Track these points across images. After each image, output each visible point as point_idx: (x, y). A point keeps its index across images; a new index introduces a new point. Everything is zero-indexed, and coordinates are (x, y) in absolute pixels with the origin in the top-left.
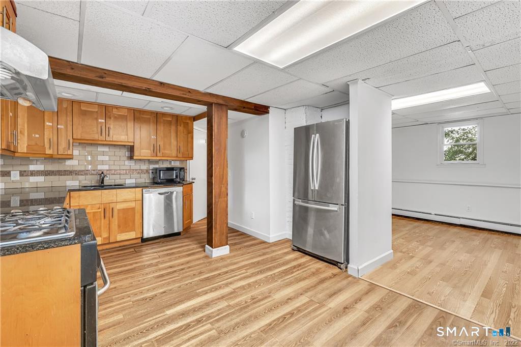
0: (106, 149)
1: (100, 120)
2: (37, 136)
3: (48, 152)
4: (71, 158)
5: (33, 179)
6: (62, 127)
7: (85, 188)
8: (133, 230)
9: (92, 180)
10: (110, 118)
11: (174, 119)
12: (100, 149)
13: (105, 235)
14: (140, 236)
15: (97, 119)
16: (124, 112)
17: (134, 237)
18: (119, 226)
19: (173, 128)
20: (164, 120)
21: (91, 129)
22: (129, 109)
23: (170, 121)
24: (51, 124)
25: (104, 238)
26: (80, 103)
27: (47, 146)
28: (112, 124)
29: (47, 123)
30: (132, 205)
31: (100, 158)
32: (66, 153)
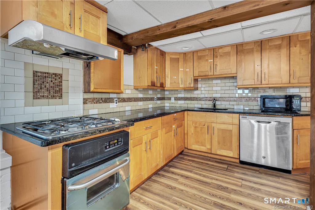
0: (219, 81)
1: (209, 61)
2: (175, 77)
3: (182, 86)
4: (197, 89)
6: (188, 70)
7: (202, 110)
8: (230, 149)
9: (208, 105)
10: (217, 57)
11: (285, 43)
12: (215, 82)
14: (237, 157)
15: (207, 60)
16: (228, 49)
17: (231, 155)
18: (219, 143)
19: (284, 51)
20: (270, 46)
21: (205, 67)
22: (232, 46)
23: (280, 44)
24: (182, 69)
25: (208, 149)
26: (197, 51)
27: (180, 82)
28: (218, 61)
29: (181, 69)
30: (230, 127)
31: (214, 88)
32: (190, 86)
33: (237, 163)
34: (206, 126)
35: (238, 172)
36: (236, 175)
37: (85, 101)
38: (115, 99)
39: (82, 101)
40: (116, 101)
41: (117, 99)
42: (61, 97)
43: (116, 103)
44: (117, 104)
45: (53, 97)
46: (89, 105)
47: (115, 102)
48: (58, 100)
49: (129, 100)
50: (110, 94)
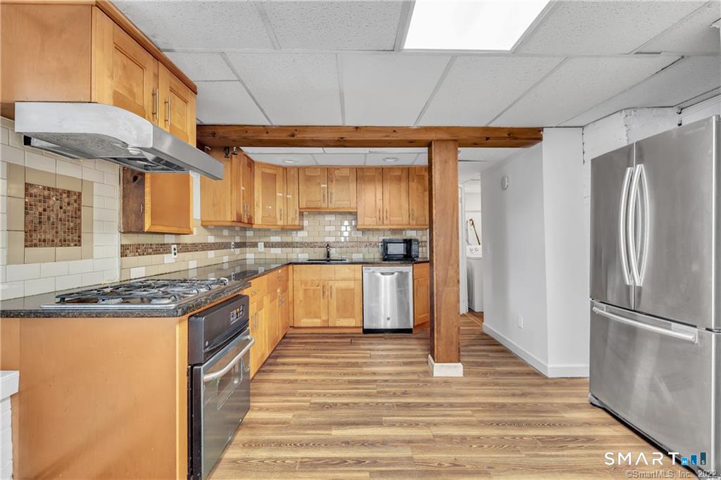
0: (332, 218)
1: (322, 186)
2: (270, 207)
3: (280, 223)
4: (301, 228)
5: (273, 250)
6: (291, 196)
7: (311, 262)
8: (352, 316)
9: (320, 254)
10: (332, 181)
11: (404, 175)
12: (328, 218)
13: (324, 318)
14: (360, 325)
15: (319, 184)
16: (346, 172)
17: (353, 324)
18: (338, 309)
19: (404, 185)
20: (391, 176)
21: (315, 195)
22: (351, 168)
23: (398, 176)
24: (281, 195)
25: (324, 321)
26: (304, 168)
27: (278, 217)
28: (334, 188)
29: (278, 194)
30: (351, 284)
31: (327, 229)
32: (293, 224)
33: (360, 334)
34: (320, 288)
35: (363, 344)
36: (362, 347)
37: (124, 251)
38: (173, 246)
39: (117, 250)
40: (175, 250)
41: (175, 246)
42: (78, 243)
43: (175, 254)
44: (176, 256)
45: (64, 243)
46: (131, 259)
47: (173, 252)
48: (72, 250)
49: (195, 247)
50: (166, 235)
